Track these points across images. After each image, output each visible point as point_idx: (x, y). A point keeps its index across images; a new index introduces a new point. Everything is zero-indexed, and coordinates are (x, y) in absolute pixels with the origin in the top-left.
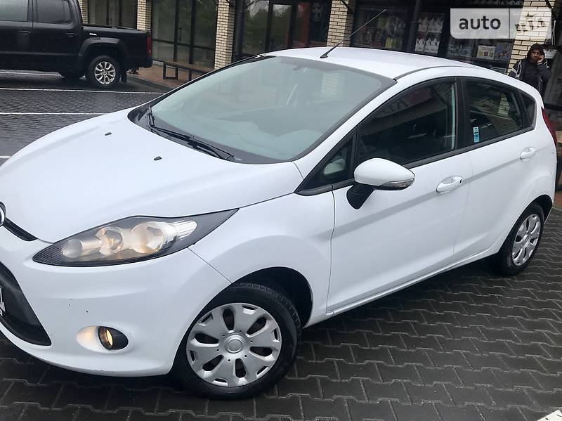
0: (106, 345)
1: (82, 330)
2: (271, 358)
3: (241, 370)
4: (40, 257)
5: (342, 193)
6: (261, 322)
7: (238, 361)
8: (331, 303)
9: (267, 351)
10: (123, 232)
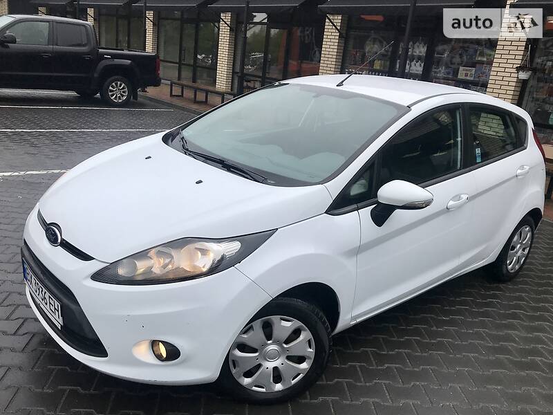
0: (159, 357)
1: (137, 344)
2: (305, 366)
3: (277, 376)
4: (98, 276)
5: (366, 212)
6: (296, 333)
7: (275, 369)
8: (356, 313)
10: (173, 252)
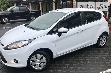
0: (15, 62)
3: (40, 66)
9: (44, 63)
